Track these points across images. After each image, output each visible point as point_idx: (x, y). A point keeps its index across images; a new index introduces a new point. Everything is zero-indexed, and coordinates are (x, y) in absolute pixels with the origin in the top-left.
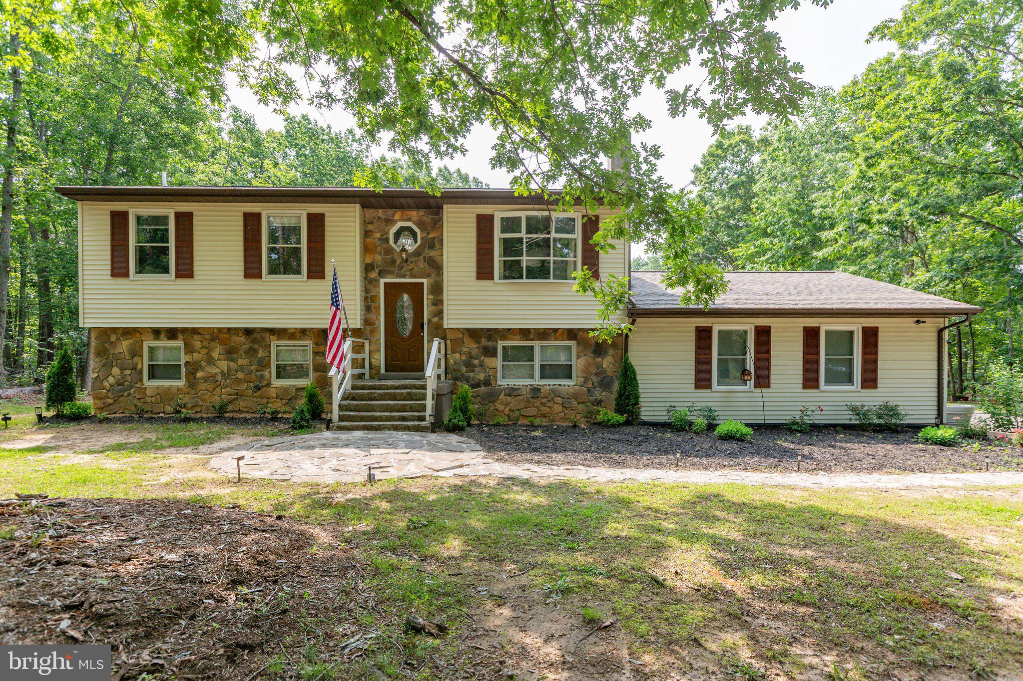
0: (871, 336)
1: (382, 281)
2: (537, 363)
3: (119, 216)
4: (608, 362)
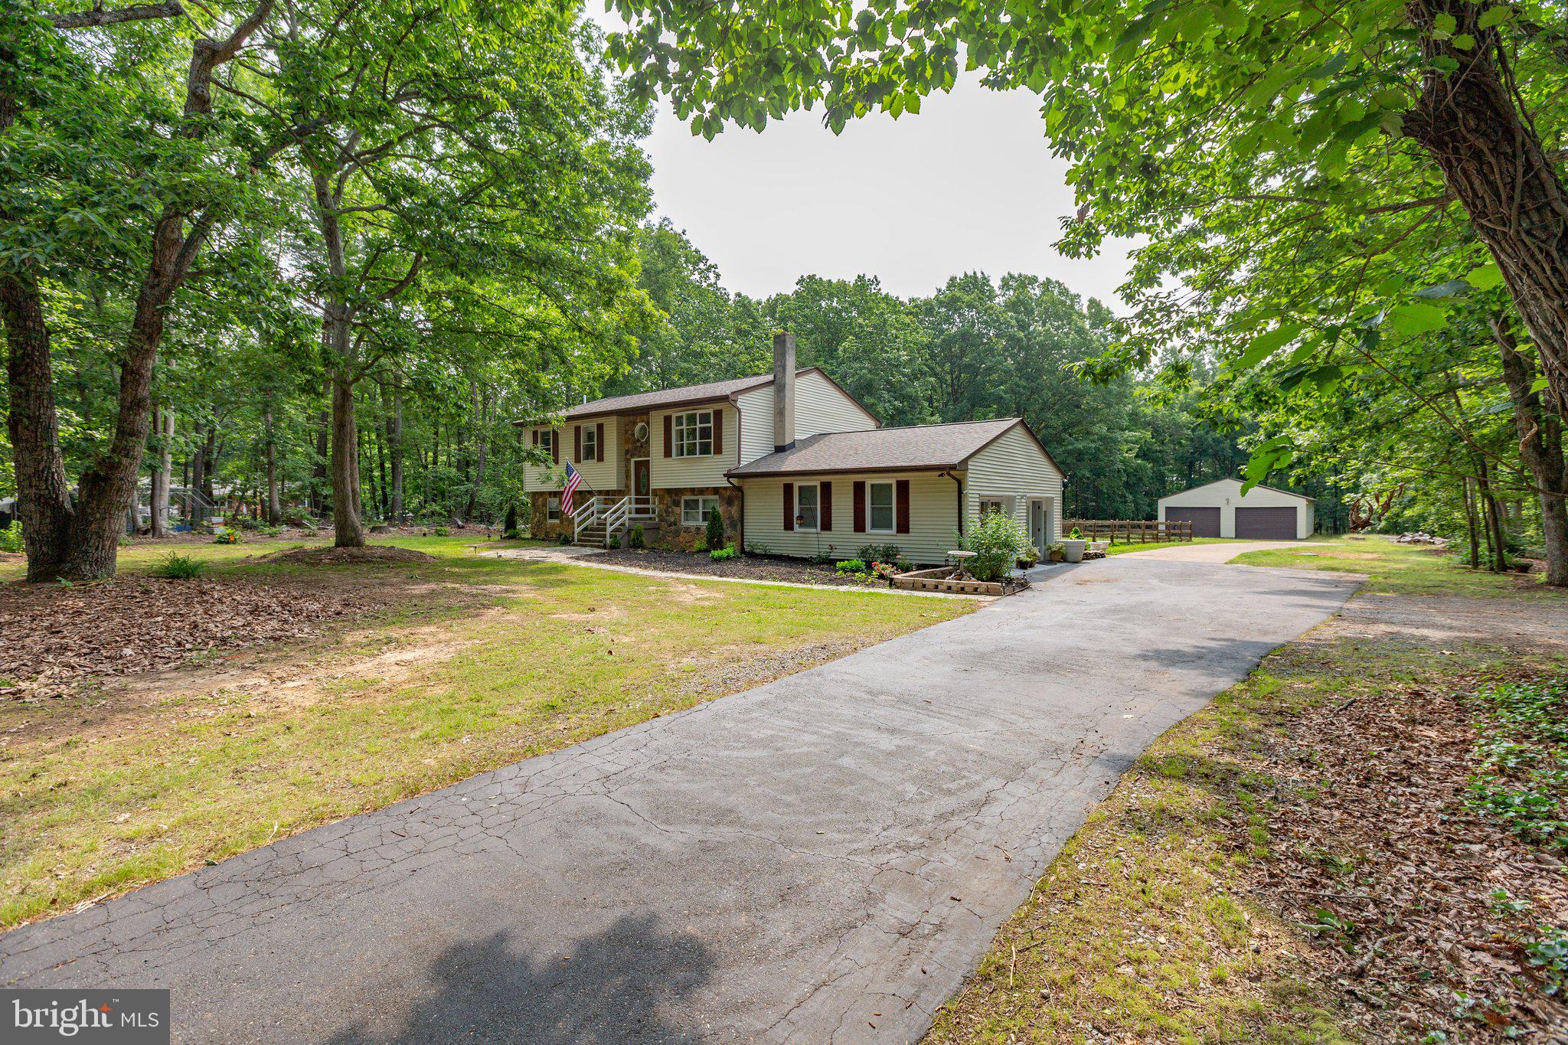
0: (903, 487)
1: (633, 459)
2: (701, 510)
3: (535, 433)
4: (734, 510)
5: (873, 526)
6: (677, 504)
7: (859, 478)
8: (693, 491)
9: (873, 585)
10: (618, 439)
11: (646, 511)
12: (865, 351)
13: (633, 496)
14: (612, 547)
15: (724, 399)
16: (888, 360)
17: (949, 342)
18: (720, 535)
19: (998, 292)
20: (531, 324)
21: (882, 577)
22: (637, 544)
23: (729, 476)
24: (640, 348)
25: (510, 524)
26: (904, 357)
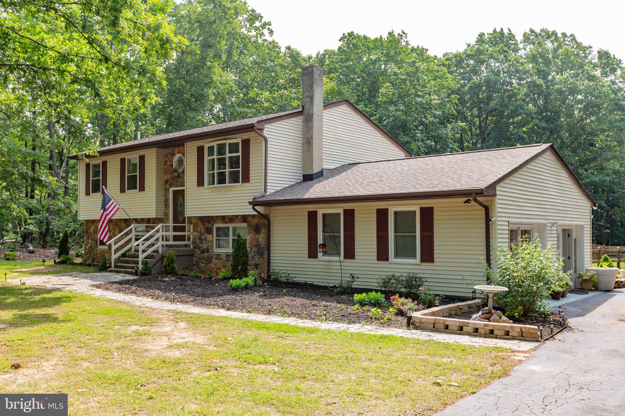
0: (427, 215)
1: (171, 190)
2: (231, 238)
3: (88, 165)
4: (262, 238)
5: (397, 255)
6: (209, 231)
7: (382, 205)
8: (223, 219)
9: (389, 323)
10: (158, 169)
11: (182, 238)
12: (400, 97)
13: (171, 224)
14: (143, 274)
15: (250, 128)
16: (421, 104)
17: (475, 89)
18: (245, 263)
19: (521, 46)
20: (64, 58)
21: (400, 313)
22: (169, 271)
23: (254, 203)
24: (167, 79)
25: (64, 250)
26: (435, 100)
